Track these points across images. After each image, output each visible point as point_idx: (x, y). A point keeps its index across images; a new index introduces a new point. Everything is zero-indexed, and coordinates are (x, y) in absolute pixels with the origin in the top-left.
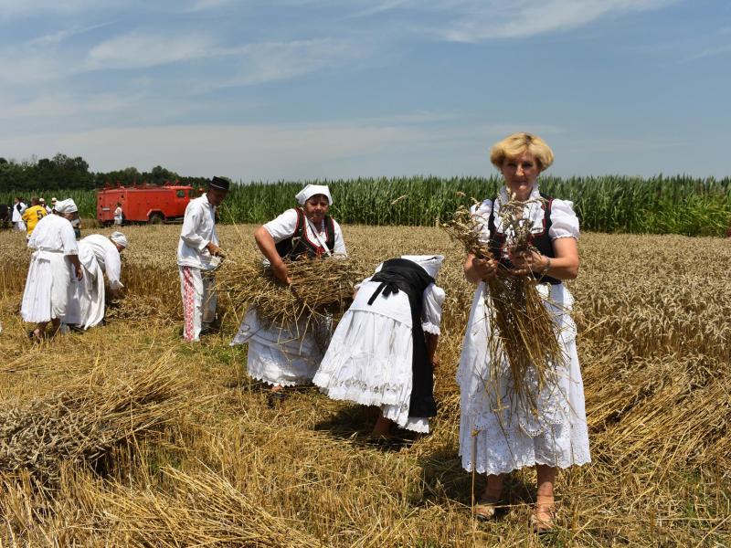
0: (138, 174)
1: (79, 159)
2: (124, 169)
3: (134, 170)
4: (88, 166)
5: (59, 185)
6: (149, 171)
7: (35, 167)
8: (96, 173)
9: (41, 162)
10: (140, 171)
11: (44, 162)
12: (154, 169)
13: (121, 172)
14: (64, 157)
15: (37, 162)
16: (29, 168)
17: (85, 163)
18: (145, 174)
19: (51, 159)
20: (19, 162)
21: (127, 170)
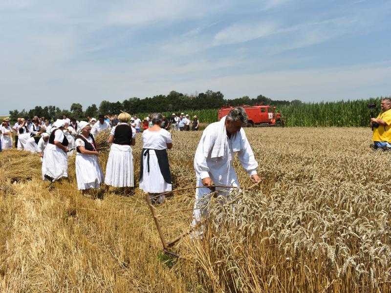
0: (249, 100)
1: (219, 93)
2: (242, 97)
3: (247, 98)
4: (223, 96)
5: (209, 106)
6: (255, 98)
7: (197, 97)
8: (227, 100)
9: (200, 95)
10: (251, 98)
11: (201, 95)
12: (258, 97)
13: (240, 99)
14: (211, 91)
15: (198, 95)
16: (194, 98)
17: (221, 94)
18: (253, 100)
19: (205, 93)
20: (189, 95)
21: (244, 97)
